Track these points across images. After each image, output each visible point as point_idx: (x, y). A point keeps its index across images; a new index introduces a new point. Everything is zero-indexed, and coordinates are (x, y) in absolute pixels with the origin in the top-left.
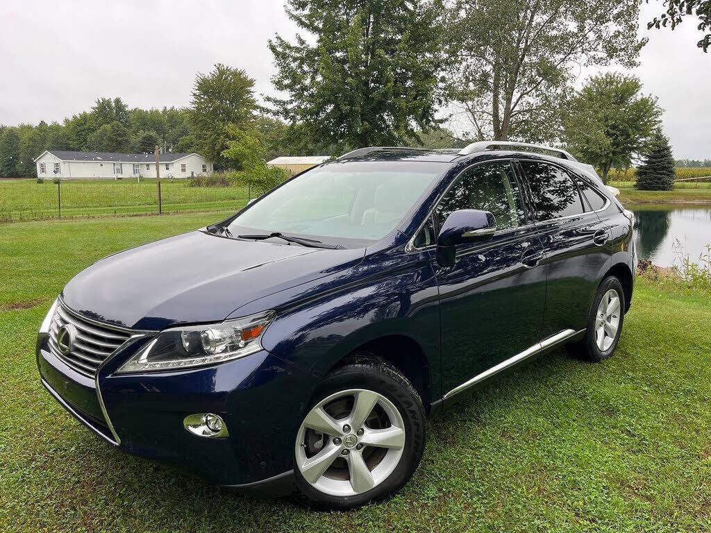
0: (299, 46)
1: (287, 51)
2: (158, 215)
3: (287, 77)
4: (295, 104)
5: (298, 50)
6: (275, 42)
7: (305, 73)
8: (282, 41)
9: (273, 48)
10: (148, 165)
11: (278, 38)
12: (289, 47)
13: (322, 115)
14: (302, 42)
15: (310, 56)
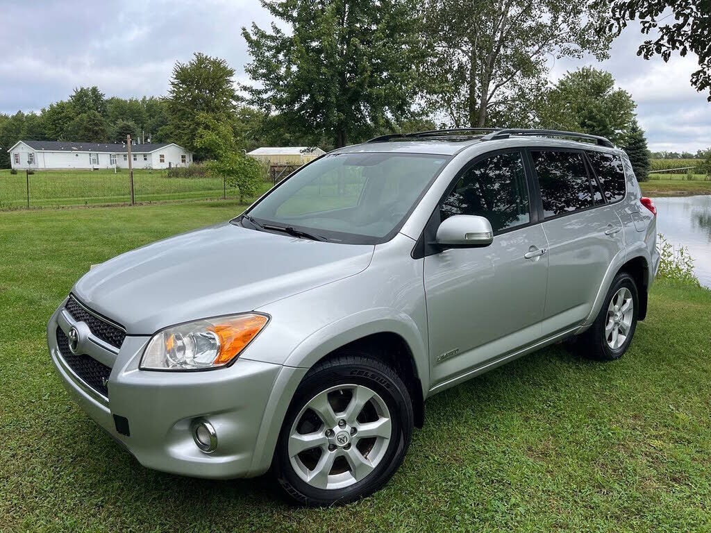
0: (274, 34)
1: (263, 40)
2: (130, 205)
4: (270, 94)
5: (273, 39)
6: (250, 30)
7: (280, 62)
8: (259, 30)
9: (247, 36)
10: (135, 155)
12: (263, 35)
13: (297, 106)
14: (278, 31)
15: (286, 46)
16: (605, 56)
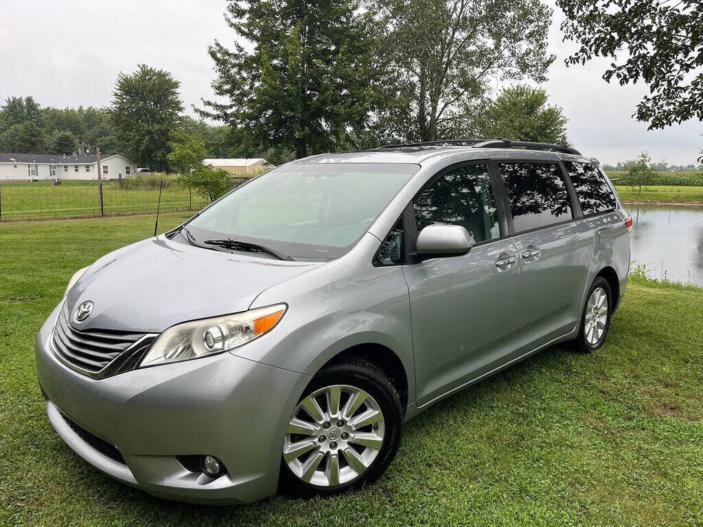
0: (237, 52)
1: (226, 58)
2: (100, 217)
3: (227, 83)
4: (234, 109)
5: (236, 56)
6: (215, 49)
7: (244, 79)
8: (221, 48)
9: (213, 55)
11: (218, 45)
12: (227, 53)
13: (262, 120)
14: (241, 50)
15: (249, 63)
16: (542, 79)
